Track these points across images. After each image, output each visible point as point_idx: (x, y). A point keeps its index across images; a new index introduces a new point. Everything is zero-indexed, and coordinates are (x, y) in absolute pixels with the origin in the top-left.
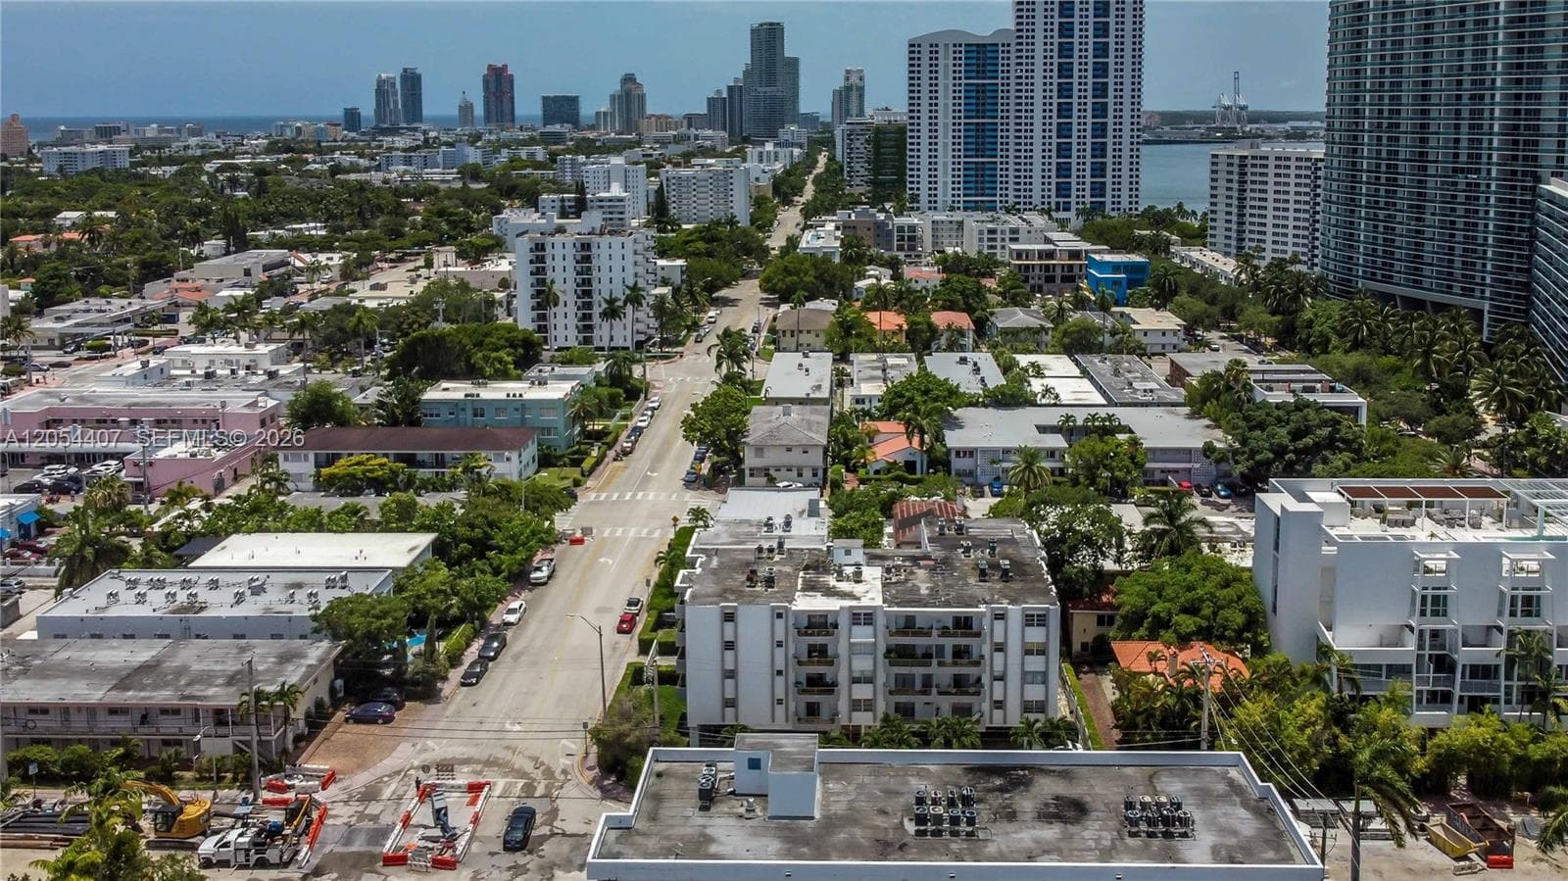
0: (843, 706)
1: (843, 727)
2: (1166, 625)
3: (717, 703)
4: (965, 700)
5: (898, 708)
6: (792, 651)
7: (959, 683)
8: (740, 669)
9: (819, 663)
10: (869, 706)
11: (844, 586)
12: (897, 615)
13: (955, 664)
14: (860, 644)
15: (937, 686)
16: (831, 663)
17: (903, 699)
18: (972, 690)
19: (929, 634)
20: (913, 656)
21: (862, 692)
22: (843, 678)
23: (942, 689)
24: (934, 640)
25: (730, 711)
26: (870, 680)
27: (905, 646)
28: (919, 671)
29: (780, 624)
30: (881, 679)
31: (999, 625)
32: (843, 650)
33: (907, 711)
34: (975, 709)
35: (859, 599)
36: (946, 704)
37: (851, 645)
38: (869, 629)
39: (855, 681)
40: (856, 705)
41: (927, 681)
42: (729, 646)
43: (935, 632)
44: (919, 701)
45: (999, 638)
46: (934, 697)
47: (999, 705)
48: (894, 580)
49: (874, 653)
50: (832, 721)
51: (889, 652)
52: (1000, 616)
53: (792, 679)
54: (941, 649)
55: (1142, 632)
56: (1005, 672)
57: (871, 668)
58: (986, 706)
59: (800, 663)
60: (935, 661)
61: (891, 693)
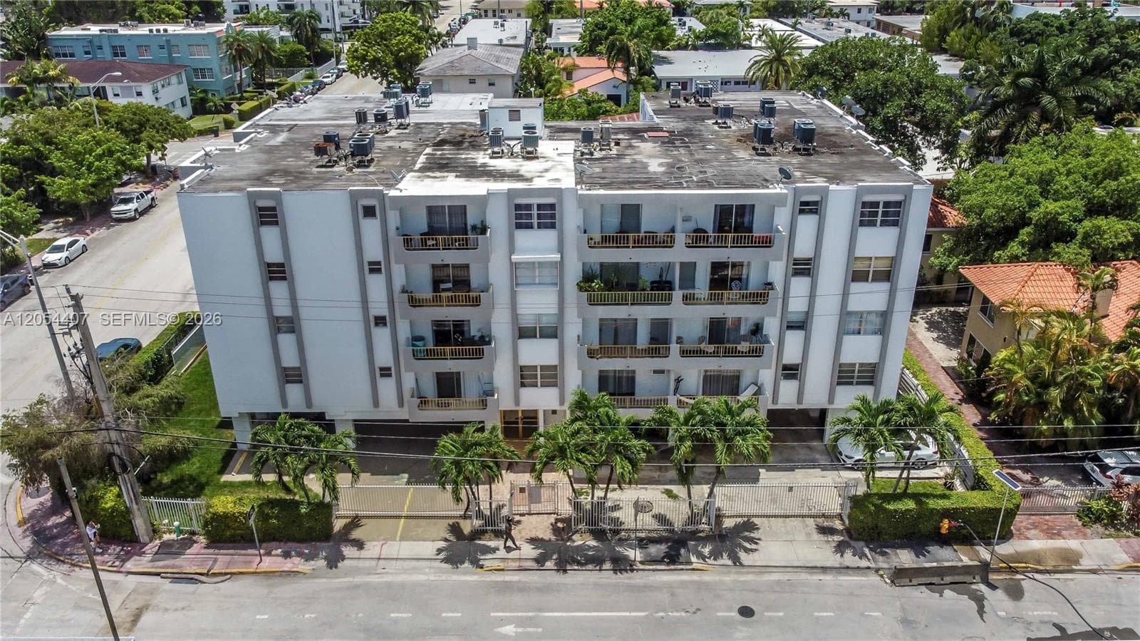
0: (503, 375)
1: (505, 414)
2: (1066, 236)
3: (268, 378)
4: (729, 365)
5: (604, 381)
6: (399, 281)
7: (718, 333)
8: (304, 313)
9: (453, 301)
10: (551, 376)
11: (505, 164)
12: (603, 205)
13: (714, 299)
14: (531, 265)
15: (680, 340)
16: (476, 302)
17: (615, 364)
18: (743, 346)
19: (668, 242)
20: (633, 287)
21: (538, 353)
22: (501, 328)
23: (687, 346)
24: (678, 254)
25: (294, 392)
26: (552, 332)
27: (616, 267)
28: (645, 314)
29: (371, 228)
30: (572, 329)
31: (807, 224)
32: (498, 274)
33: (623, 387)
34: (745, 380)
35: (529, 180)
36: (692, 372)
37: (515, 266)
38: (549, 236)
39: (524, 333)
40: (525, 376)
41: (660, 335)
42: (276, 272)
43: (680, 238)
44: (643, 368)
45: (803, 248)
46: (674, 362)
47: (791, 372)
48: (597, 155)
49: (560, 285)
50: (484, 404)
51: (588, 278)
52: (810, 207)
53: (404, 332)
54: (689, 269)
55: (1014, 248)
56: (808, 314)
57: (553, 310)
58: (767, 376)
59: (414, 302)
60: (677, 294)
61: (591, 354)
